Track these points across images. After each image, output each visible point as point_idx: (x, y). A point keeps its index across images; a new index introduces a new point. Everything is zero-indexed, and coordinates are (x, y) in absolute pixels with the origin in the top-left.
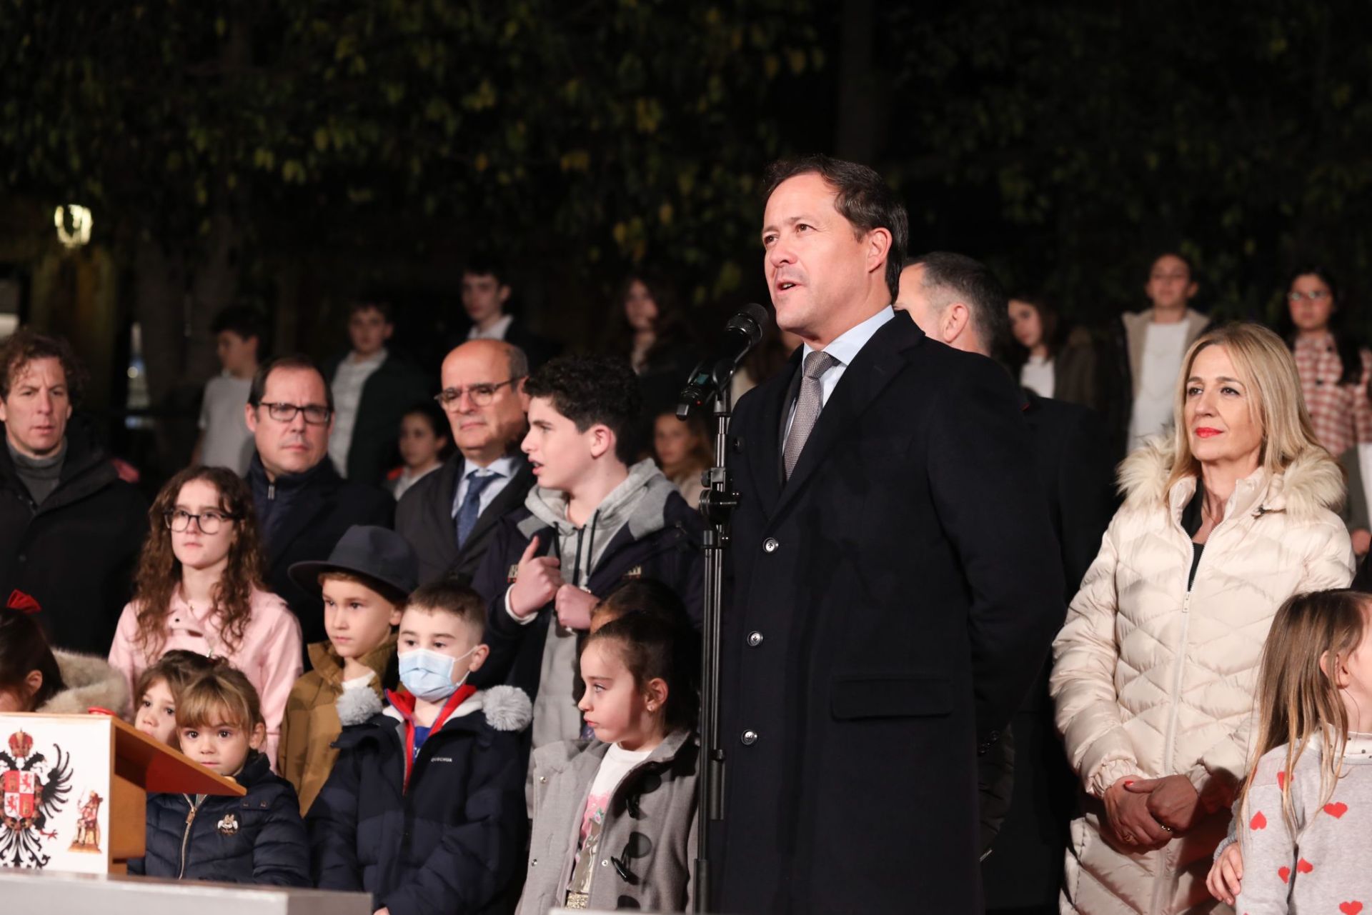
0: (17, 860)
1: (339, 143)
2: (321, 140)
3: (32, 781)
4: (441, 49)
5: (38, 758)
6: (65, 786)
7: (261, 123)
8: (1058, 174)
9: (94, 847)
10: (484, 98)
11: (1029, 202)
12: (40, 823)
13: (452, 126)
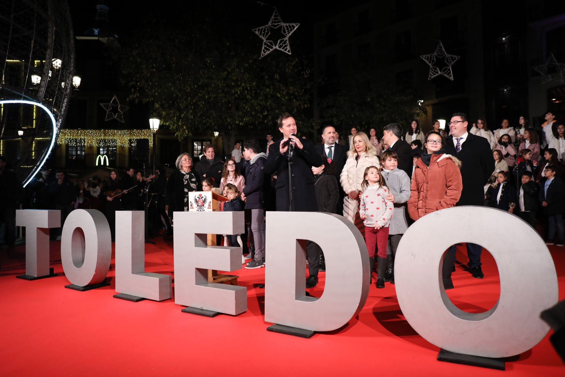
0: (201, 210)
1: (247, 120)
2: (244, 120)
3: (202, 200)
4: (259, 107)
5: (203, 197)
6: (206, 201)
7: (237, 118)
8: (341, 119)
9: (210, 208)
10: (266, 113)
11: (337, 122)
12: (203, 206)
13: (261, 117)
